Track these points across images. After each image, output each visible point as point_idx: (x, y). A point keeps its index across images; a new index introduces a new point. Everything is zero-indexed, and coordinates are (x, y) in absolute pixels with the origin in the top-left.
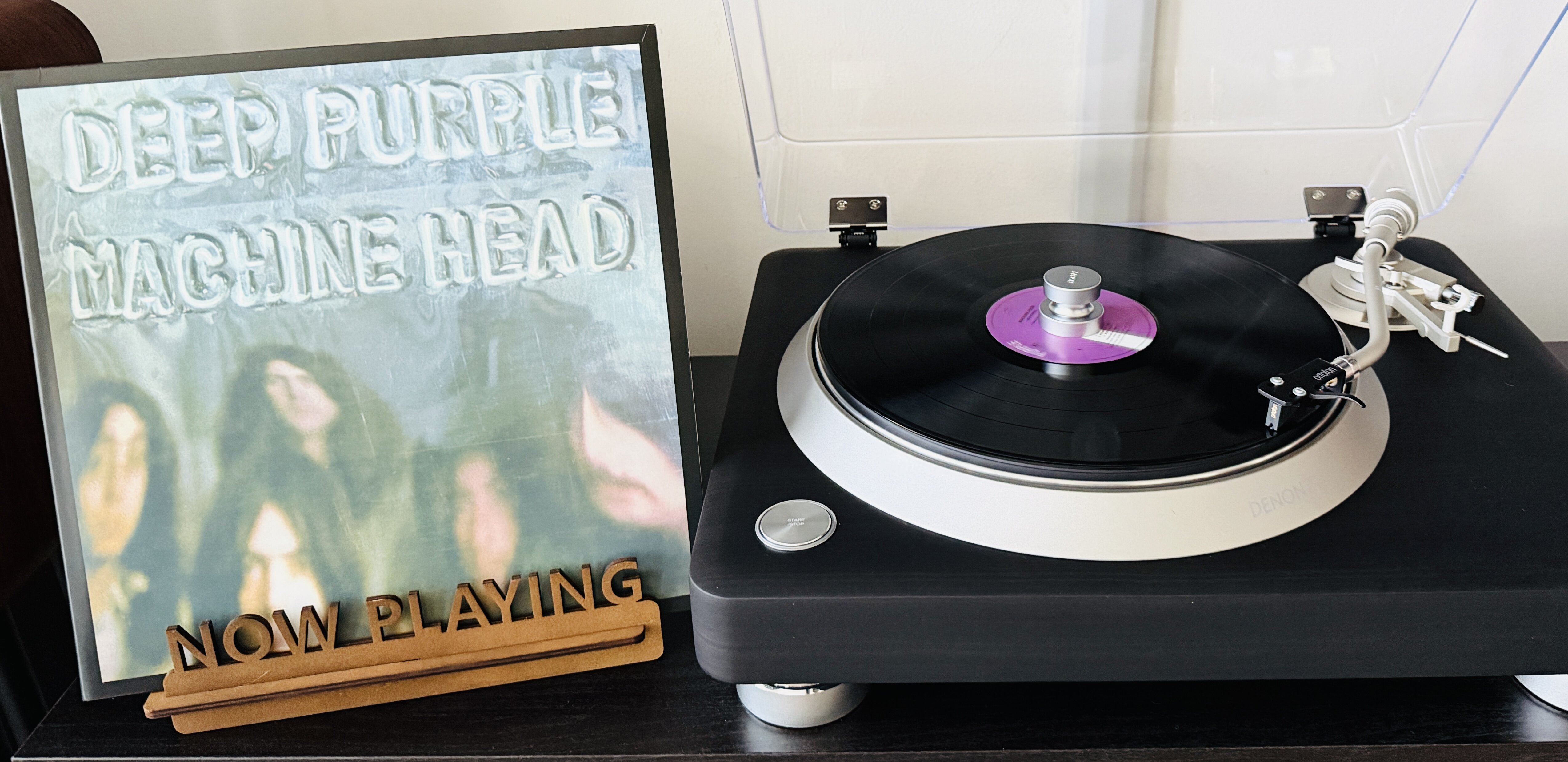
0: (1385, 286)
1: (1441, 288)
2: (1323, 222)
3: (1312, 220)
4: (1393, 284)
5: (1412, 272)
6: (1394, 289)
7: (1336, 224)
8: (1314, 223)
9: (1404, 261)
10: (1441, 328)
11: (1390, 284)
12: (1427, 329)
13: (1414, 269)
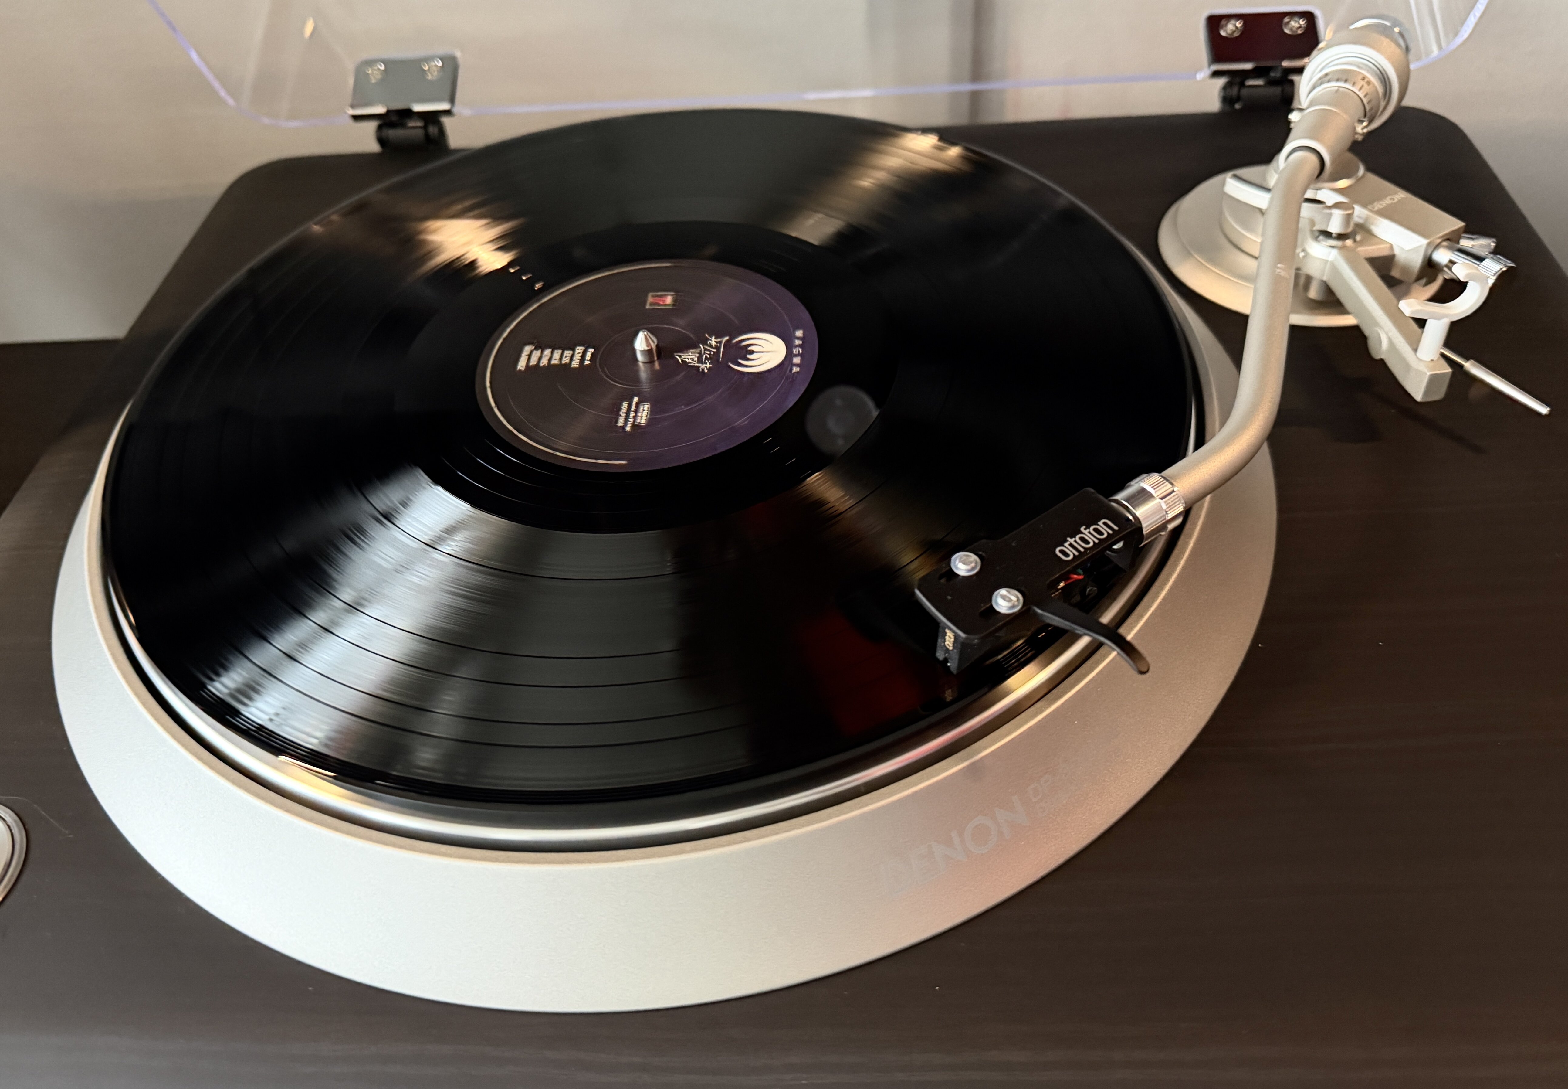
0: (1316, 239)
1: (1429, 244)
2: (1238, 80)
3: (1216, 74)
4: (1334, 235)
5: (1377, 206)
6: (1333, 247)
7: (1259, 82)
8: (1221, 81)
9: (1363, 176)
10: (1415, 350)
11: (1327, 234)
12: (1385, 344)
13: (1380, 198)
